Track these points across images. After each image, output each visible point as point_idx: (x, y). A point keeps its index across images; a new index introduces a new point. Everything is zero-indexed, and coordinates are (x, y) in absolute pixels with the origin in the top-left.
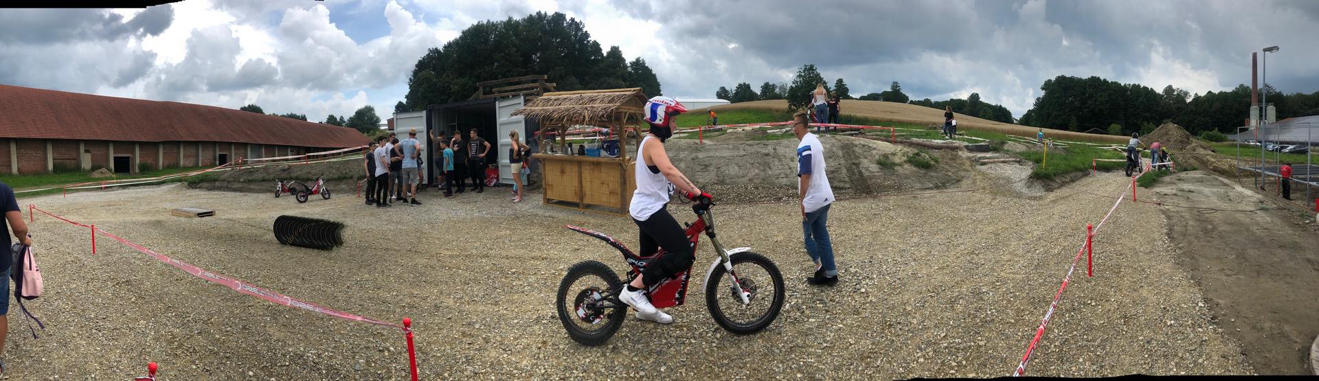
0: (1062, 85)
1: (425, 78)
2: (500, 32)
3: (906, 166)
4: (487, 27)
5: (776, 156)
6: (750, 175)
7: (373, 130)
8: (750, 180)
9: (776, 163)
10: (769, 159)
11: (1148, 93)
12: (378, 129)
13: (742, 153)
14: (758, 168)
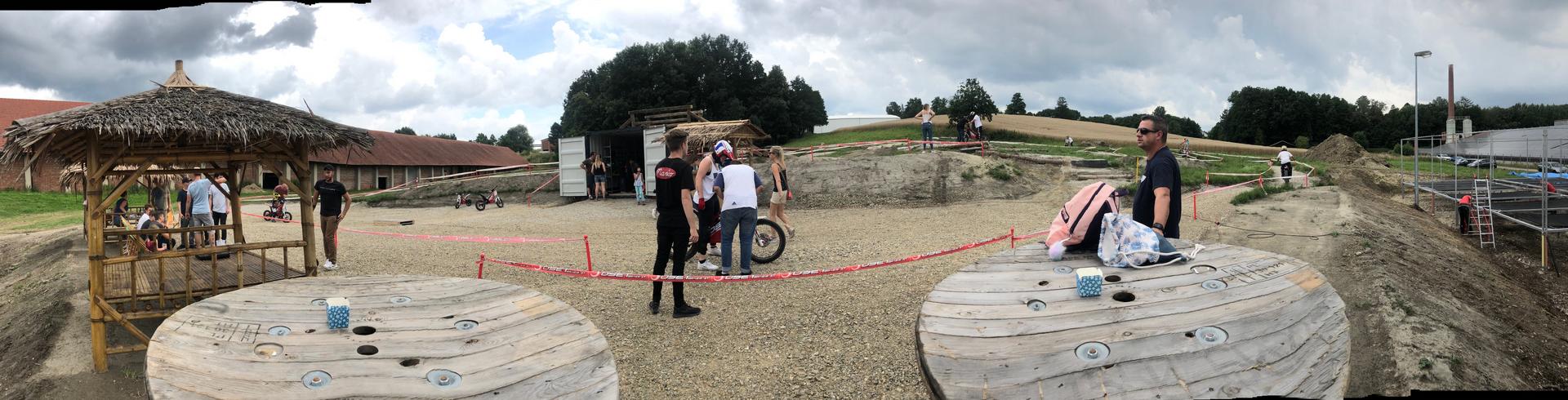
0: (1247, 97)
1: (580, 100)
2: (661, 53)
3: (985, 178)
4: (646, 50)
5: (876, 170)
6: (849, 185)
7: (526, 149)
8: (848, 189)
9: (873, 176)
10: (868, 173)
11: (1340, 104)
12: (532, 149)
13: (846, 167)
14: (857, 180)
